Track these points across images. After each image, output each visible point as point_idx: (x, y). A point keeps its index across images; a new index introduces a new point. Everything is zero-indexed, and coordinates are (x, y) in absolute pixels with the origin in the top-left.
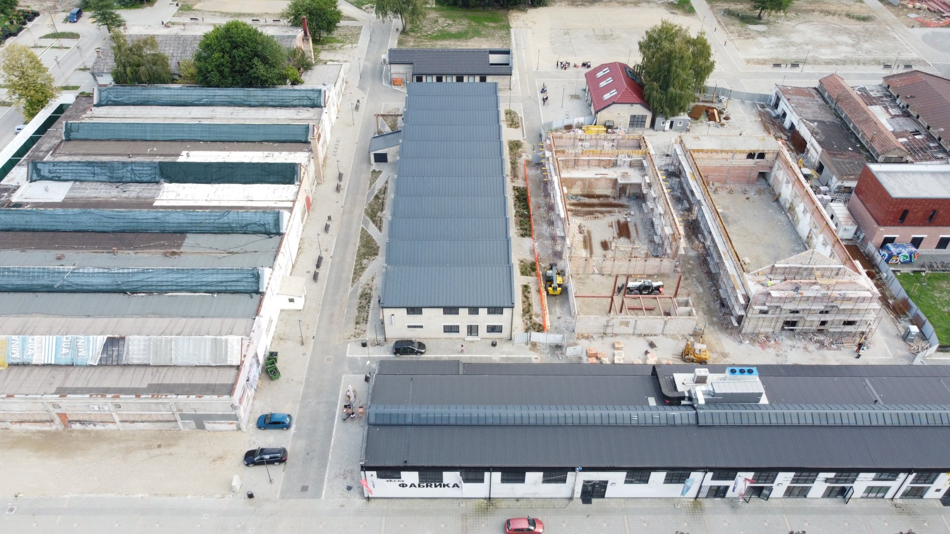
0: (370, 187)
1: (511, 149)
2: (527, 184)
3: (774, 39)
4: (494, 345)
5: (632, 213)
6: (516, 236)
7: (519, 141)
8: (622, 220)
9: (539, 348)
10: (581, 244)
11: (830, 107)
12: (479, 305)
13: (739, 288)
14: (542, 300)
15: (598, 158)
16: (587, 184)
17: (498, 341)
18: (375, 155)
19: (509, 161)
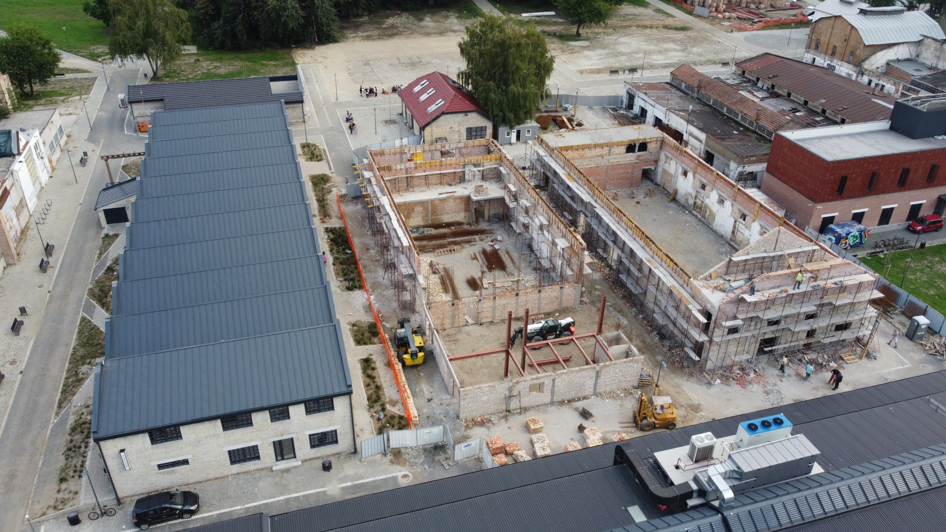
0: (99, 258)
1: (315, 184)
2: (345, 222)
3: (600, 51)
4: (327, 467)
5: (499, 238)
6: (339, 291)
7: (325, 175)
8: (488, 249)
9: (407, 457)
10: (439, 288)
11: (692, 97)
12: (287, 400)
13: (690, 303)
14: (396, 377)
15: (439, 172)
16: (430, 208)
17: (333, 460)
18: (107, 212)
19: (314, 198)
